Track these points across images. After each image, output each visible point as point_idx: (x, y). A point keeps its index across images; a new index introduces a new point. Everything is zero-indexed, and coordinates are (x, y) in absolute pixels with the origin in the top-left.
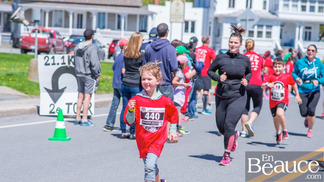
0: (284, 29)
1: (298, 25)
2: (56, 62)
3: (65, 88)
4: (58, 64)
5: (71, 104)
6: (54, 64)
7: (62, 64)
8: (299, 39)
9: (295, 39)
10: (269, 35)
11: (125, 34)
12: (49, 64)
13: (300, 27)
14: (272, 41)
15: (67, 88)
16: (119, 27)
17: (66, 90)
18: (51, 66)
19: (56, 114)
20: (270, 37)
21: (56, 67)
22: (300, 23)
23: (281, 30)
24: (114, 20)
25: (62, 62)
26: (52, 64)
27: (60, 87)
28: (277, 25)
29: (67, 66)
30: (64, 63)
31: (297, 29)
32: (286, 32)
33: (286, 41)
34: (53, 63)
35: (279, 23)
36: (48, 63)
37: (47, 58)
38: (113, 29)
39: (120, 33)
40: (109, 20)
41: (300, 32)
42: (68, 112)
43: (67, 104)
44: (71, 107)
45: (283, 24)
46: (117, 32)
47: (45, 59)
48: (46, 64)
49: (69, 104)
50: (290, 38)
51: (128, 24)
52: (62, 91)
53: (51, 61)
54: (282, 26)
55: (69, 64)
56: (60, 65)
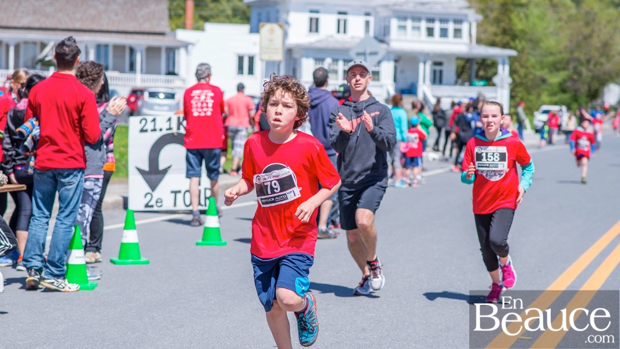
0: (400, 65)
1: (422, 58)
2: (158, 127)
3: (169, 167)
4: (161, 130)
5: (179, 192)
6: (154, 130)
7: (167, 129)
8: (424, 81)
9: (417, 82)
10: (376, 77)
11: (142, 79)
12: (146, 131)
13: (425, 63)
14: (381, 86)
15: (172, 168)
16: (132, 68)
17: (170, 171)
18: (149, 133)
19: (155, 208)
20: (378, 80)
21: (157, 135)
22: (426, 56)
23: (396, 68)
24: (124, 57)
25: (168, 127)
26: (152, 130)
27: (161, 167)
28: (389, 60)
29: (173, 134)
30: (170, 129)
31: (421, 66)
32: (402, 72)
33: (404, 85)
34: (152, 128)
35: (393, 57)
36: (145, 128)
37: (144, 122)
38: (122, 71)
39: (135, 79)
40: (115, 57)
41: (425, 70)
42: (175, 204)
43: (172, 192)
44: (180, 196)
45: (399, 59)
46: (128, 75)
47: (141, 122)
48: (142, 131)
49: (176, 193)
50: (409, 81)
51: (147, 63)
52: (165, 171)
53: (150, 126)
54: (396, 61)
55: (179, 129)
56: (164, 132)
